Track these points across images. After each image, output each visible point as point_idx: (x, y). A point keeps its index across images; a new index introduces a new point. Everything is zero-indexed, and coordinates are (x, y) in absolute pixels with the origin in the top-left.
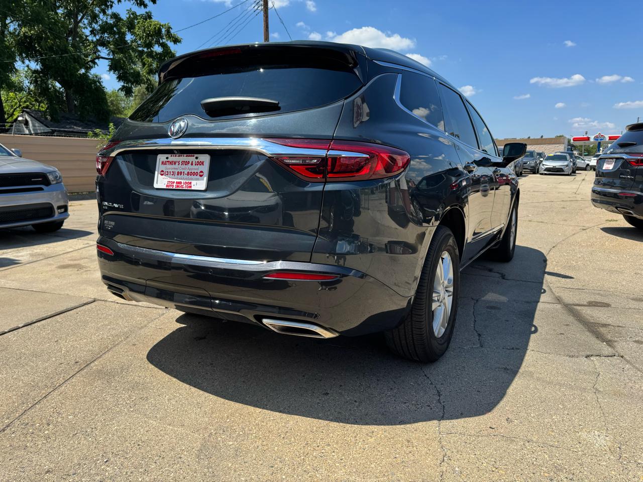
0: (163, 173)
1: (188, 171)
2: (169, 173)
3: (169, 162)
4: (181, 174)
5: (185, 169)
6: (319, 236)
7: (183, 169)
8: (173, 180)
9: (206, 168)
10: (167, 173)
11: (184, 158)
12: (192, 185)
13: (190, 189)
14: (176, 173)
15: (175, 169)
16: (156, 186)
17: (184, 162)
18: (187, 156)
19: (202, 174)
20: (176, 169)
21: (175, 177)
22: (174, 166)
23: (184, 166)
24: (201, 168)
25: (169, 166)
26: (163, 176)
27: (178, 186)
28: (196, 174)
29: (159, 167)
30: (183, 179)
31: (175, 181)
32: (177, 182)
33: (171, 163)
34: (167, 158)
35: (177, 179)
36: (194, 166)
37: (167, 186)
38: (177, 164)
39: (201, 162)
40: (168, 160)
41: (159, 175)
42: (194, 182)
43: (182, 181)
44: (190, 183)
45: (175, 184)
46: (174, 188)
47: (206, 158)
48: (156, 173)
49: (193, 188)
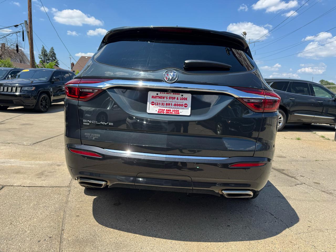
0: (153, 103)
1: (175, 103)
2: (159, 104)
3: (158, 96)
4: (169, 105)
5: (172, 102)
6: (258, 142)
7: (171, 102)
8: (163, 109)
9: (189, 102)
10: (157, 104)
11: (172, 95)
12: (180, 112)
13: (179, 114)
14: (165, 104)
15: (163, 101)
16: (148, 111)
17: (171, 97)
18: (174, 94)
19: (186, 105)
20: (165, 101)
21: (164, 107)
22: (162, 100)
23: (171, 100)
24: (185, 102)
25: (158, 99)
26: (154, 106)
27: (168, 112)
28: (182, 105)
29: (150, 99)
30: (171, 108)
31: (166, 109)
32: (167, 110)
33: (160, 97)
34: (157, 94)
35: (166, 107)
36: (179, 100)
37: (158, 112)
38: (165, 98)
39: (184, 98)
40: (157, 95)
41: (151, 105)
42: (180, 111)
43: (171, 110)
44: (178, 111)
45: (165, 111)
46: (165, 113)
47: (189, 96)
48: (148, 103)
49: (180, 114)
